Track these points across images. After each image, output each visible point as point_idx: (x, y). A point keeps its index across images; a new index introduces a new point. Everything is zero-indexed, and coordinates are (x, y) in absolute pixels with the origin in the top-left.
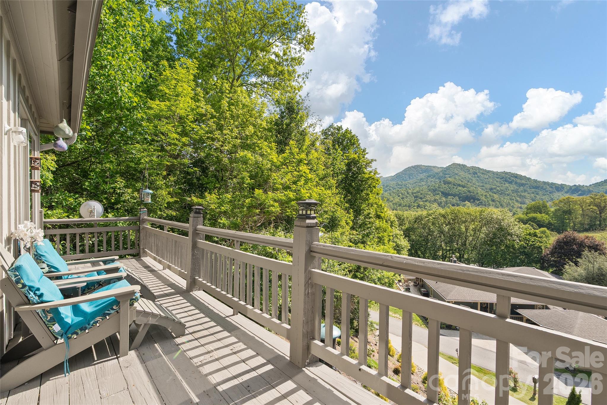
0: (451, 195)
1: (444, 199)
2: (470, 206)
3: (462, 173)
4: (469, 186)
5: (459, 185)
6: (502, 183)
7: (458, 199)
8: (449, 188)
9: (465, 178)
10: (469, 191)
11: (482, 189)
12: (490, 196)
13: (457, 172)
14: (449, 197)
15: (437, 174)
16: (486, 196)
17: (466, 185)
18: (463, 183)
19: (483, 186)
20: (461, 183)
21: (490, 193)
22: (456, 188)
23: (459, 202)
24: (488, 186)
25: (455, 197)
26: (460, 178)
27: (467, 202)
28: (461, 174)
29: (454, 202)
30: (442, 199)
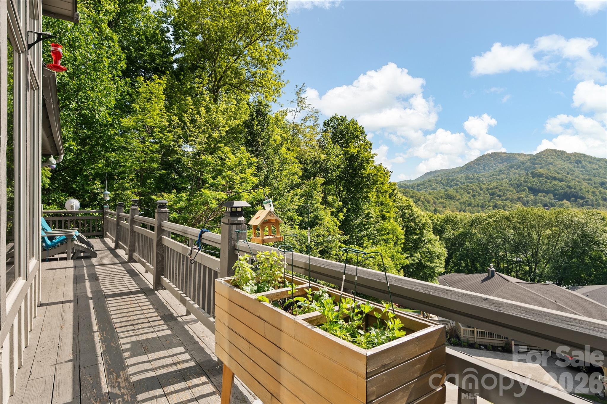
0: (543, 191)
1: (532, 197)
2: (570, 206)
3: (559, 163)
4: (569, 179)
5: (555, 178)
7: (552, 198)
8: (540, 183)
9: (564, 168)
10: (569, 187)
11: (589, 184)
12: (601, 193)
13: (551, 161)
14: (540, 194)
15: (523, 163)
16: (593, 192)
17: (564, 178)
18: (560, 176)
19: (590, 180)
20: (557, 175)
21: (600, 189)
22: (550, 183)
23: (553, 201)
24: (598, 180)
25: (547, 194)
26: (556, 169)
27: (565, 201)
28: (558, 163)
29: (546, 201)
30: (529, 197)
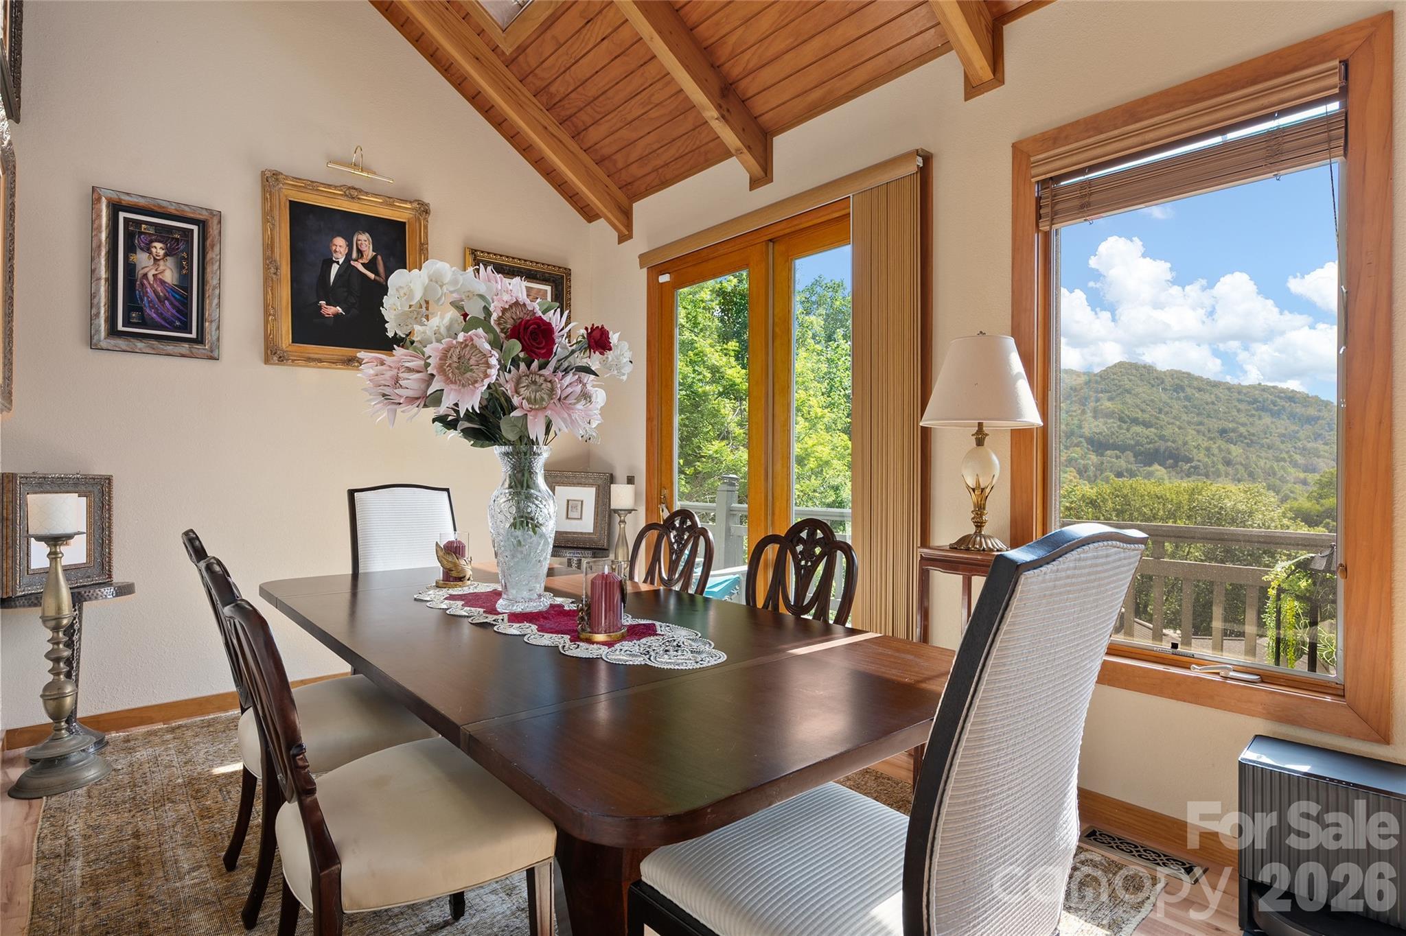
0: (1114, 447)
1: (1093, 458)
2: (1166, 477)
3: (1143, 390)
4: (1162, 423)
5: (1135, 421)
6: (1253, 416)
7: (1132, 459)
8: (1109, 429)
9: (1152, 401)
10: (1162, 438)
11: (1198, 432)
12: (1220, 449)
13: (1128, 385)
14: (1109, 452)
15: (1075, 390)
16: (1208, 449)
17: (1154, 421)
18: (1146, 416)
19: (1201, 423)
20: (1140, 415)
21: (1220, 442)
22: (1128, 430)
23: (1134, 467)
24: (1215, 424)
25: (1123, 453)
26: (1138, 401)
27: (1156, 467)
28: (1140, 390)
29: (1121, 467)
30: (1089, 459)
